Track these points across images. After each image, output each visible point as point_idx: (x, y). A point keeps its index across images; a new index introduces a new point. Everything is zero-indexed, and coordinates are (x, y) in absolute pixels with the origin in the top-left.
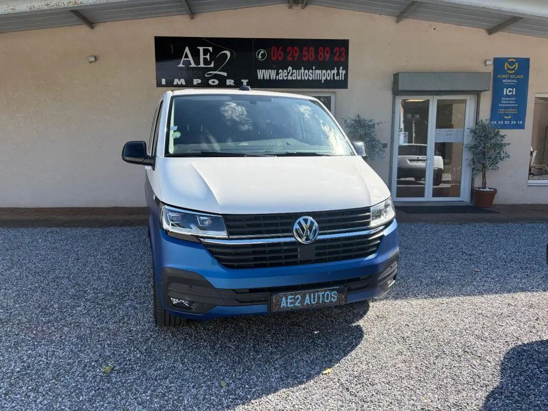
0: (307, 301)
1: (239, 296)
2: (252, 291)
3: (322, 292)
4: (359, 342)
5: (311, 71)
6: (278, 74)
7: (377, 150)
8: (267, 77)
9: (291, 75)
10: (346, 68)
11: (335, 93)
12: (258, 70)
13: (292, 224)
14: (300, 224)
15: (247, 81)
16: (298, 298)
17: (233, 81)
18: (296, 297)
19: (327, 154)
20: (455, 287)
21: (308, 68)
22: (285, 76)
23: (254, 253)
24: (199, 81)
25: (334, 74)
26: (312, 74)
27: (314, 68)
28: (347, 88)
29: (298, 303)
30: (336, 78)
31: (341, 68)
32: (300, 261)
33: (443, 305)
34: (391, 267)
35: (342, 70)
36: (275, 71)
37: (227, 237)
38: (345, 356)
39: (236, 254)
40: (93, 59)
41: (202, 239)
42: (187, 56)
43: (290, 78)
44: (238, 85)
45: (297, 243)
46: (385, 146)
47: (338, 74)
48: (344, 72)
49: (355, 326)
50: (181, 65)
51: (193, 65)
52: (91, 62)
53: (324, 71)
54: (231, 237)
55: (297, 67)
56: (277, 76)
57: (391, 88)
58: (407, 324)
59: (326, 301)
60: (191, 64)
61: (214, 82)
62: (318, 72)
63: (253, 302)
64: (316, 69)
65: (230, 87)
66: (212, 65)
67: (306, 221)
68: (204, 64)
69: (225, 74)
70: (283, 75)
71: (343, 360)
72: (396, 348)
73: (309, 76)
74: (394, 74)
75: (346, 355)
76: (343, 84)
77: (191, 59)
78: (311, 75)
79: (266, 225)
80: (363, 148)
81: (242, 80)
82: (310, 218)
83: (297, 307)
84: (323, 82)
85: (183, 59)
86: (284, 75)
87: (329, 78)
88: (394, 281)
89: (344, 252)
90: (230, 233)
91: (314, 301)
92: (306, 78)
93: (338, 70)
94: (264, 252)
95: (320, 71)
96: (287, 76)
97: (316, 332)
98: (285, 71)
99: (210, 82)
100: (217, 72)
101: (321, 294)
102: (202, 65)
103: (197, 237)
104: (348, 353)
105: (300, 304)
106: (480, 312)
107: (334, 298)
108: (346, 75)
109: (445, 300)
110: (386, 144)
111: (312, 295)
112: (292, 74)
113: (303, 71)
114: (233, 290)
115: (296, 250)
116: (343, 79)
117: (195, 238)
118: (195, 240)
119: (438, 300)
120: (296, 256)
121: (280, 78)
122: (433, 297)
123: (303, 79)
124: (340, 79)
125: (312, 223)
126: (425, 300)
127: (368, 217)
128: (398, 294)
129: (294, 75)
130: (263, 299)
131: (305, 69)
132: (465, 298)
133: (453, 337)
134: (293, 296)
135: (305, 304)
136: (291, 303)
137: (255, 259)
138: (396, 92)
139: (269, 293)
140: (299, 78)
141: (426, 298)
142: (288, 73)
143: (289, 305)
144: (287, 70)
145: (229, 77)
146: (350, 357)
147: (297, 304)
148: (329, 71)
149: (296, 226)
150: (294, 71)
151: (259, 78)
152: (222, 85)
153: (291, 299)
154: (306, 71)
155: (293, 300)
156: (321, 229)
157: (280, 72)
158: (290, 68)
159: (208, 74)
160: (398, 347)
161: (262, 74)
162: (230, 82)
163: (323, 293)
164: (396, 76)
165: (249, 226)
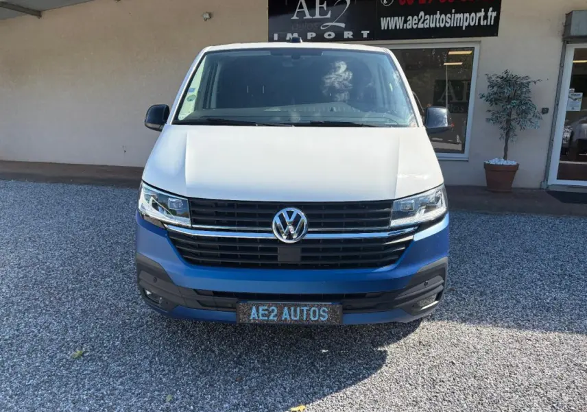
0: (285, 315)
1: (202, 298)
2: (216, 294)
3: (306, 306)
4: (369, 375)
5: (449, 15)
6: (406, 21)
7: (530, 116)
8: (392, 26)
9: (423, 23)
10: (497, 9)
11: (480, 42)
12: (382, 19)
13: (272, 216)
14: (281, 217)
15: (368, 32)
16: (273, 310)
17: (351, 33)
18: (271, 309)
19: (368, 124)
20: (567, 317)
21: (445, 11)
22: (415, 24)
23: (221, 248)
24: (314, 35)
25: (480, 18)
26: (451, 19)
27: (453, 11)
28: (497, 35)
29: (274, 317)
30: (482, 23)
31: (491, 9)
32: (282, 264)
33: (530, 342)
34: (426, 284)
35: (492, 12)
36: (403, 18)
37: (190, 225)
38: (337, 391)
39: (200, 247)
40: (207, 16)
41: (166, 225)
42: (301, 7)
43: (421, 26)
44: (357, 38)
45: (277, 241)
46: (545, 111)
47: (486, 17)
48: (494, 14)
49: (380, 351)
50: (295, 17)
51: (308, 16)
52: (206, 20)
53: (467, 15)
54: (194, 226)
55: (430, 12)
56: (405, 25)
57: (561, 34)
58: (452, 362)
59: (312, 319)
60: (305, 16)
61: (329, 35)
62: (459, 16)
63: (217, 307)
64: (456, 12)
65: (348, 40)
66: (329, 16)
67: (290, 214)
68: (320, 15)
69: (343, 25)
70: (412, 23)
71: (329, 397)
72: (414, 394)
73: (446, 22)
74: (567, 14)
75: (339, 389)
76: (492, 30)
77: (305, 9)
78: (449, 20)
79: (240, 215)
80: (446, 117)
81: (362, 32)
82: (296, 211)
83: (271, 321)
84: (464, 29)
85: (297, 10)
86: (414, 22)
87: (472, 24)
88: (436, 302)
89: (344, 258)
90: (194, 222)
91: (295, 316)
92: (442, 25)
93: (486, 12)
94: (234, 249)
95: (462, 14)
96: (418, 24)
97: (324, 351)
98: (415, 17)
99: (326, 36)
100: (334, 24)
101: (305, 309)
102: (317, 16)
103: (163, 223)
104: (344, 387)
105: (275, 319)
106: (579, 361)
107: (324, 316)
108: (497, 19)
109: (538, 334)
110: (548, 109)
111: (292, 309)
112: (424, 20)
113: (438, 16)
114: (195, 290)
115: (275, 250)
116: (492, 23)
117: (160, 223)
118: (160, 225)
119: (527, 332)
120: (275, 258)
121: (408, 27)
122: (520, 327)
123: (438, 26)
124: (489, 24)
125: (298, 217)
126: (505, 330)
127: (388, 214)
128: (471, 315)
129: (426, 22)
130: (230, 305)
131: (441, 14)
132: (570, 336)
133: (509, 395)
134: (266, 308)
135: (283, 319)
136: (263, 315)
137: (223, 256)
138: (567, 39)
139: (236, 299)
140: (433, 25)
141: (508, 327)
142: (419, 20)
143: (261, 318)
144: (418, 16)
145: (347, 29)
146: (342, 395)
147: (271, 318)
148: (473, 14)
149: (277, 220)
150: (427, 17)
151: (383, 28)
152: (339, 38)
153: (263, 310)
154: (443, 16)
155: (266, 313)
156: (310, 225)
157: (408, 19)
158: (422, 13)
159: (323, 27)
160: (419, 393)
161: (387, 23)
162: (348, 34)
163: (308, 308)
164: (569, 16)
165: (218, 214)
